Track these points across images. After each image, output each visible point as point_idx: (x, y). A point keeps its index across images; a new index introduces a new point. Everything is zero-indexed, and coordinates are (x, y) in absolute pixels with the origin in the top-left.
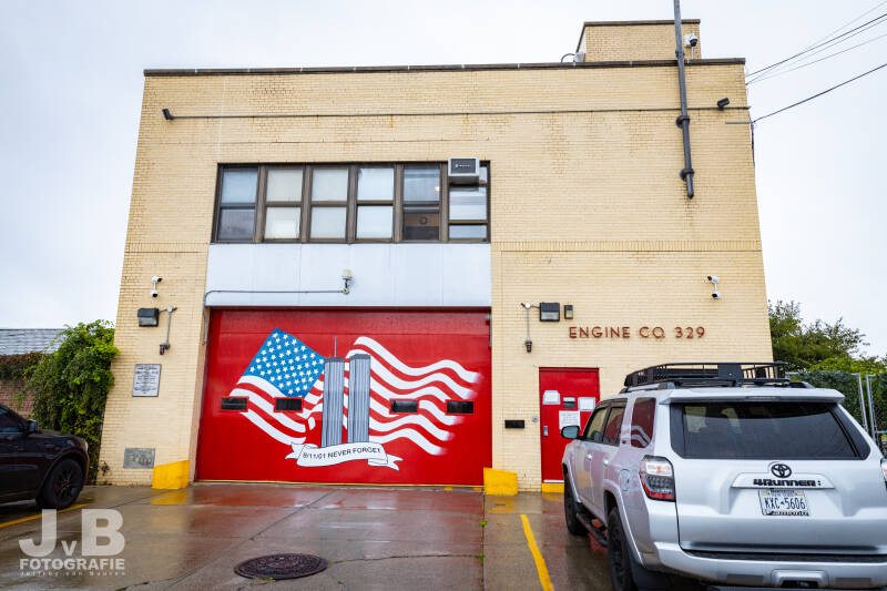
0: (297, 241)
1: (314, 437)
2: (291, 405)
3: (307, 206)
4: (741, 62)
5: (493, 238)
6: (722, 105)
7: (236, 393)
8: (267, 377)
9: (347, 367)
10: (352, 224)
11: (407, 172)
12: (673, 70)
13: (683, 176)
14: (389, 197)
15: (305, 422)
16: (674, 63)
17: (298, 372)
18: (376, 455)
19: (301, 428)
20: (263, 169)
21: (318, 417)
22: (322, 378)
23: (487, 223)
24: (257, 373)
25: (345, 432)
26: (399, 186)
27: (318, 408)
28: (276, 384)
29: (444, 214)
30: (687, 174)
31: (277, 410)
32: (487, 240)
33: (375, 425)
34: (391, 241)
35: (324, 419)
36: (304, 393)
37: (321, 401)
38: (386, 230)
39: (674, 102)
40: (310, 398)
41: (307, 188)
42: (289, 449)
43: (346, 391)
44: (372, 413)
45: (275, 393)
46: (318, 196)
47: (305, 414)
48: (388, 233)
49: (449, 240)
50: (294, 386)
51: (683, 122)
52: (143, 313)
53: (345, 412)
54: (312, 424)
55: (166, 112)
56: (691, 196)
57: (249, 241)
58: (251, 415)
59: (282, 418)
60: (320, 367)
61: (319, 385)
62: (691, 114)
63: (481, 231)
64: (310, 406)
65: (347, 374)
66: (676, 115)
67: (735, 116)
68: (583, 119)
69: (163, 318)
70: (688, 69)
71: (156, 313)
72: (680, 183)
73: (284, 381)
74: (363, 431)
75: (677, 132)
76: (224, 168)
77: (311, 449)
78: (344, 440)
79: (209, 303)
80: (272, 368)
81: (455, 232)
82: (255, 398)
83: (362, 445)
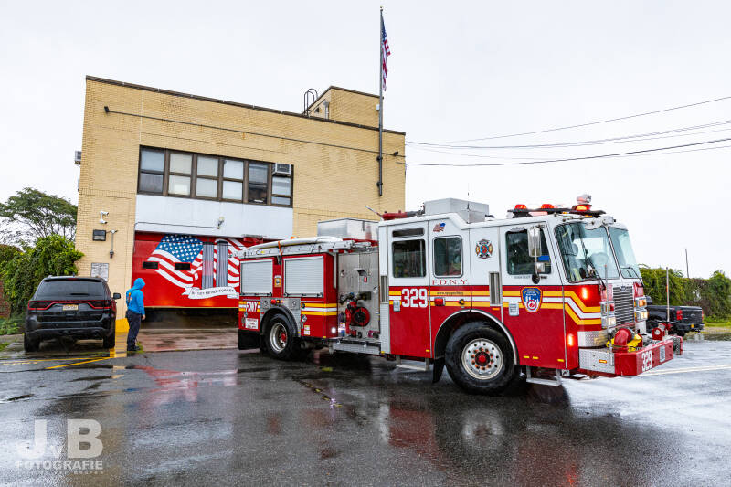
0: (189, 197)
1: (198, 284)
2: (184, 267)
3: (194, 176)
4: (404, 134)
5: (294, 206)
6: (396, 154)
7: (151, 259)
8: (170, 251)
9: (215, 247)
10: (220, 189)
11: (251, 165)
12: (377, 133)
13: (378, 185)
14: (241, 178)
15: (193, 276)
16: (378, 130)
17: (188, 249)
18: (231, 293)
19: (190, 279)
20: (167, 152)
21: (200, 274)
22: (202, 253)
23: (291, 198)
24: (163, 249)
25: (214, 281)
26: (246, 172)
27: (200, 269)
28: (175, 255)
29: (270, 191)
30: (379, 184)
31: (177, 268)
32: (291, 206)
33: (230, 278)
34: (242, 202)
35: (203, 274)
36: (192, 261)
37: (202, 265)
38: (239, 196)
39: (376, 148)
40: (195, 263)
41: (194, 166)
42: (184, 290)
43: (215, 260)
44: (229, 272)
45: (175, 260)
46: (200, 172)
47: (193, 271)
48: (240, 197)
49: (272, 205)
50: (185, 257)
51: (379, 159)
52: (96, 233)
53: (215, 271)
54: (197, 277)
55: (106, 108)
56: (381, 195)
57: (160, 194)
58: (160, 272)
59: (179, 273)
60: (200, 247)
61: (200, 256)
62: (384, 156)
63: (287, 201)
64: (195, 268)
65: (215, 251)
66: (377, 155)
67: (400, 159)
68: (337, 150)
69: (108, 236)
70: (383, 134)
71: (104, 233)
72: (376, 187)
73: (180, 254)
74: (224, 281)
75: (377, 163)
76: (143, 148)
77: (196, 290)
78: (214, 285)
79: (137, 229)
80: (172, 246)
81: (275, 200)
82: (163, 263)
83: (223, 288)
